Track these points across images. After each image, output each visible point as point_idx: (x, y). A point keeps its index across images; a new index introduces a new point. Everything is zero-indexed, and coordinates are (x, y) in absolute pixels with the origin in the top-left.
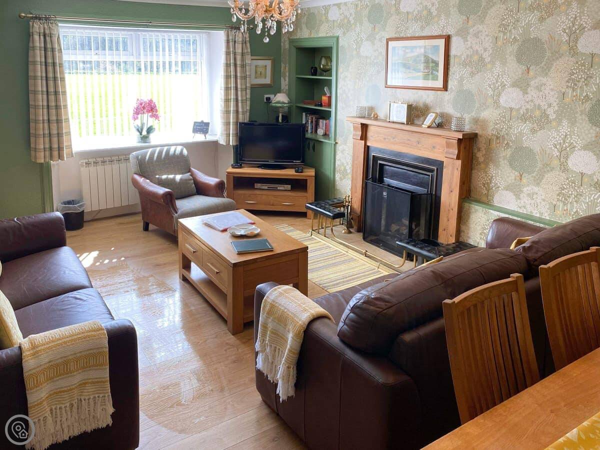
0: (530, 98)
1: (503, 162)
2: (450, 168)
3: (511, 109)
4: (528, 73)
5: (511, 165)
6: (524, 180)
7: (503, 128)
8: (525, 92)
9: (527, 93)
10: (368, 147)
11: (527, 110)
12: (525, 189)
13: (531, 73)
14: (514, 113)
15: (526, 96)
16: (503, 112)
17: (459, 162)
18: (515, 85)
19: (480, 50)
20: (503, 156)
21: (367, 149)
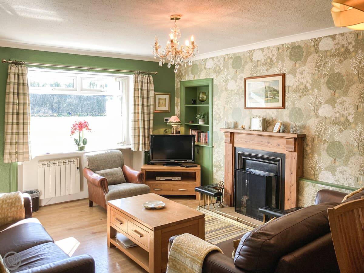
0: (337, 110)
1: (323, 152)
2: (290, 158)
3: (326, 118)
4: (335, 95)
5: (328, 153)
6: (337, 163)
7: (322, 130)
8: (334, 107)
9: (335, 107)
10: (235, 147)
11: (336, 117)
12: (338, 169)
13: (337, 95)
14: (328, 120)
15: (334, 109)
16: (321, 120)
17: (295, 154)
18: (327, 102)
19: (305, 82)
20: (323, 148)
21: (234, 149)
